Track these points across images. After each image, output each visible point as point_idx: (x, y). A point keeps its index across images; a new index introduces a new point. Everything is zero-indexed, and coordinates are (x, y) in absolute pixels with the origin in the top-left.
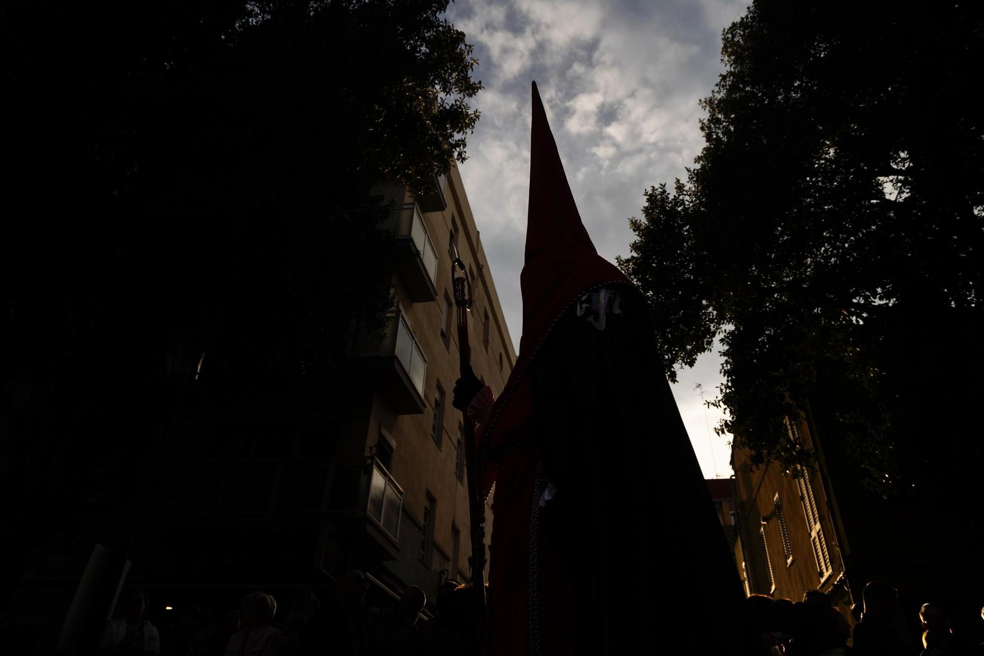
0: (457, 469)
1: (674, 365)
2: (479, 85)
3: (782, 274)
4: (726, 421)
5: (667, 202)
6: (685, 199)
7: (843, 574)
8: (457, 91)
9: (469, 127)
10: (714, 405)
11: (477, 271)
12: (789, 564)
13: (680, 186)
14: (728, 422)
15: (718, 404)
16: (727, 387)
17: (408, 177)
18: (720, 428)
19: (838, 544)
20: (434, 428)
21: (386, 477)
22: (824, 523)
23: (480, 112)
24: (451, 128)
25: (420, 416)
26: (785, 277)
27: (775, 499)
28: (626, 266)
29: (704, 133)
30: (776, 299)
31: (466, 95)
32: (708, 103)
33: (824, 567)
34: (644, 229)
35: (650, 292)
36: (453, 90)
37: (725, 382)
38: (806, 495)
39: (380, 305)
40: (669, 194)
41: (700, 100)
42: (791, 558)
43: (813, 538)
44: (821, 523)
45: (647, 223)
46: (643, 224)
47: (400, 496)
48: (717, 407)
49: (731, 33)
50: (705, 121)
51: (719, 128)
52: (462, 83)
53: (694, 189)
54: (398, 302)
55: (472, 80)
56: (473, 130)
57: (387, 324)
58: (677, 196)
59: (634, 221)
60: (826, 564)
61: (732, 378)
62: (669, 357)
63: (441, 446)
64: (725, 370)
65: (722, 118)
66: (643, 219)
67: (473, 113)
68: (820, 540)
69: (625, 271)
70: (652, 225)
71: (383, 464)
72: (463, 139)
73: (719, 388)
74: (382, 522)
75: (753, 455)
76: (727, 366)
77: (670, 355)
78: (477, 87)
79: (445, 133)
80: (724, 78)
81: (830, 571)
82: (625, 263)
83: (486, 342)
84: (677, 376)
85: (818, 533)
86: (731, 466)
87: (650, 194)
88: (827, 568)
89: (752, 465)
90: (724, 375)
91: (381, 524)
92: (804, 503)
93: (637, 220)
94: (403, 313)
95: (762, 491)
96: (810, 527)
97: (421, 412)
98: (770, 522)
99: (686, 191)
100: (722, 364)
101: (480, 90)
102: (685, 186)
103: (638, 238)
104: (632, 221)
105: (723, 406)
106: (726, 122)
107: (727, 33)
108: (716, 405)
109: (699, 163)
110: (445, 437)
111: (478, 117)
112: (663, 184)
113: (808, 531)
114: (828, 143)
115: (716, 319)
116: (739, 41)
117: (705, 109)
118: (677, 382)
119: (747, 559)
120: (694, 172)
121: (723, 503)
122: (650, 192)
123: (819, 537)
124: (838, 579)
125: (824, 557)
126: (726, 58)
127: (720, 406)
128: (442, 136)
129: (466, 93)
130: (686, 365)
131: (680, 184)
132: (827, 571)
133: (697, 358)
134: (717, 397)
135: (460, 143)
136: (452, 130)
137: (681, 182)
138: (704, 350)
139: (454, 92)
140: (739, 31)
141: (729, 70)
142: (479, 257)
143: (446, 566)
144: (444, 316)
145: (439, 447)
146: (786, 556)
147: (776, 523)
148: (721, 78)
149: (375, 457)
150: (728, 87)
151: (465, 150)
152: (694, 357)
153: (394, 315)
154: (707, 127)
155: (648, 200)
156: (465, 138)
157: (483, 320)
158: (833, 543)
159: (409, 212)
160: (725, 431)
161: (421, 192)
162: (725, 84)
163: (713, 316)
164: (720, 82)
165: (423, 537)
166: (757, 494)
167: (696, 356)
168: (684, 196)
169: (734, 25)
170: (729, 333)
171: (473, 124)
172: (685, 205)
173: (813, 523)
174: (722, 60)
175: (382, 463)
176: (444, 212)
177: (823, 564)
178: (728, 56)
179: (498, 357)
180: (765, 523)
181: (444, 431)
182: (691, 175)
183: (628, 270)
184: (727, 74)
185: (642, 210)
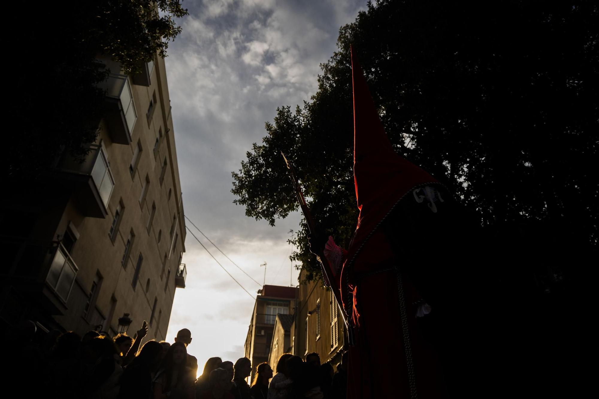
0: (123, 259)
1: (275, 216)
2: (185, 11)
3: (345, 175)
4: (297, 253)
5: (290, 118)
6: (301, 118)
7: (343, 347)
8: (169, 10)
9: (172, 36)
10: (293, 243)
11: (165, 132)
12: (317, 340)
13: (299, 110)
14: (298, 254)
15: (295, 243)
16: (301, 233)
17: (121, 58)
18: (293, 256)
19: (343, 330)
20: (112, 229)
21: (66, 258)
22: (339, 318)
23: (182, 29)
24: (159, 33)
25: (102, 220)
26: (346, 177)
27: (317, 302)
28: (258, 150)
29: (319, 83)
30: (339, 188)
31: (175, 15)
32: (325, 67)
33: (334, 343)
34: (274, 131)
35: (270, 169)
36: (167, 9)
37: (301, 231)
38: (333, 301)
39: (85, 139)
40: (291, 113)
41: (321, 64)
42: (319, 336)
43: (331, 326)
44: (338, 317)
45: (276, 127)
46: (273, 127)
47: (75, 272)
48: (294, 245)
49: (345, 30)
50: (321, 77)
51: (328, 83)
52: (174, 6)
53: (306, 114)
54: (101, 140)
55: (181, 7)
56: (174, 39)
57: (87, 153)
58: (296, 116)
59: (268, 124)
60: (336, 341)
61: (305, 229)
62: (272, 210)
63: (114, 242)
64: (302, 223)
65: (331, 77)
66: (274, 125)
67: (177, 28)
68: (335, 327)
69: (257, 153)
70: (278, 129)
71: (66, 249)
72: (166, 43)
73: (297, 233)
74: (56, 288)
75: (308, 275)
76: (304, 222)
77: (273, 209)
78: (184, 12)
79: (154, 35)
80: (336, 55)
81: (337, 345)
82: (258, 148)
83: (162, 180)
84: (275, 222)
85: (335, 323)
86: (298, 280)
87: (281, 110)
88: (336, 343)
89: (306, 280)
90: (302, 226)
91: (56, 289)
92: (332, 306)
93: (270, 124)
94: (103, 147)
95: (312, 297)
96: (332, 320)
97: (103, 217)
98: (312, 315)
99: (302, 114)
100: (302, 220)
101: (185, 15)
102: (301, 111)
103: (269, 135)
104: (267, 124)
105: (298, 244)
106: (333, 81)
107: (343, 29)
108: (294, 243)
109: (313, 100)
110: (118, 237)
111: (180, 31)
112: (289, 107)
113: (330, 321)
114: (383, 108)
115: (304, 193)
116: (348, 36)
117: (323, 70)
118: (275, 226)
119: (296, 335)
120: (308, 104)
121: (291, 301)
122: (281, 109)
123: (335, 325)
124: (340, 350)
125: (335, 337)
126: (340, 44)
127: (296, 244)
128: (152, 36)
129: (176, 14)
130: (281, 216)
131: (299, 109)
132: (335, 345)
133: (289, 214)
134: (295, 238)
135: (164, 45)
136: (159, 35)
137: (300, 108)
138: (294, 209)
139: (168, 10)
140: (349, 30)
141: (340, 51)
142: (168, 123)
143: (102, 323)
144: (134, 157)
145: (112, 242)
146: (317, 335)
147: (316, 315)
148: (334, 54)
149: (61, 243)
150: (337, 61)
151: (166, 50)
152: (287, 213)
153: (96, 148)
154: (322, 80)
155: (279, 114)
156: (168, 43)
157: (163, 165)
158: (341, 329)
159: (121, 81)
160: (296, 259)
161: (130, 70)
162: (336, 58)
163: (303, 191)
164: (334, 57)
165: (88, 302)
166: (308, 298)
167: (288, 212)
168: (300, 117)
169: (347, 26)
170: (309, 202)
171: (175, 35)
172: (299, 122)
173: (334, 317)
174: (337, 44)
175: (65, 247)
176: (148, 88)
177: (334, 341)
178: (341, 43)
179: (168, 191)
180: (310, 315)
181: (118, 233)
182: (306, 106)
183: (259, 153)
184: (338, 53)
185: (274, 119)
